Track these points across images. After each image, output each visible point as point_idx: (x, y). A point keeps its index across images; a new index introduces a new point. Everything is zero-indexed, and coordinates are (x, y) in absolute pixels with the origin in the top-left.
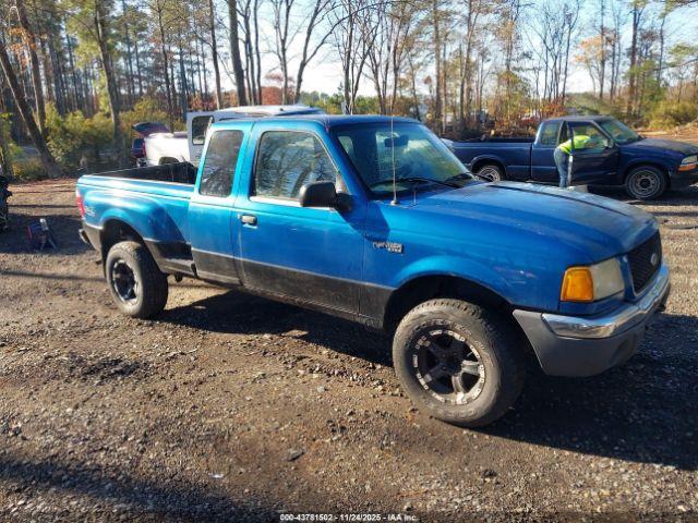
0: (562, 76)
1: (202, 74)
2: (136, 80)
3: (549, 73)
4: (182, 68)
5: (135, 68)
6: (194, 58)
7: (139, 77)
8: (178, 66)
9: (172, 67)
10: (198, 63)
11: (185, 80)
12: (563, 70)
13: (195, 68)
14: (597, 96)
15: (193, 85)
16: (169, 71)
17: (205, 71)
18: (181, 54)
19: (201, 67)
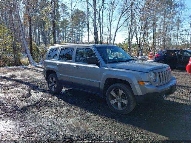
1: (82, 36)
2: (65, 38)
4: (77, 35)
5: (64, 35)
6: (80, 32)
7: (66, 37)
8: (76, 34)
9: (74, 35)
10: (81, 34)
11: (77, 38)
13: (80, 35)
15: (80, 39)
16: (73, 35)
17: (83, 35)
18: (77, 31)
19: (82, 35)
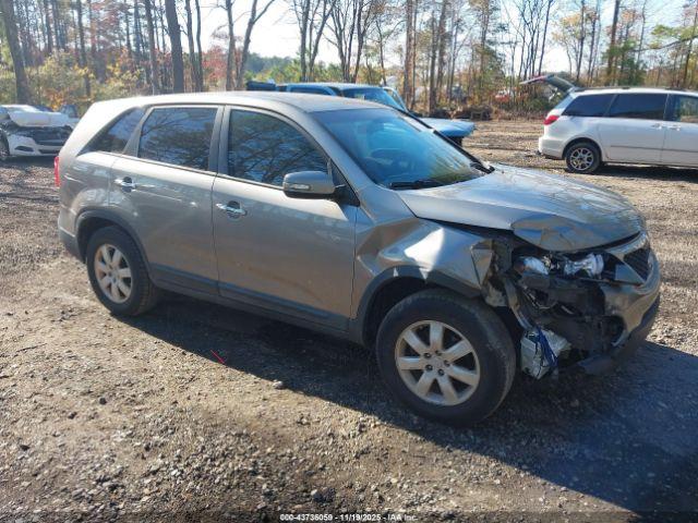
0: (539, 53)
3: (526, 48)
12: (540, 46)
14: (574, 76)
